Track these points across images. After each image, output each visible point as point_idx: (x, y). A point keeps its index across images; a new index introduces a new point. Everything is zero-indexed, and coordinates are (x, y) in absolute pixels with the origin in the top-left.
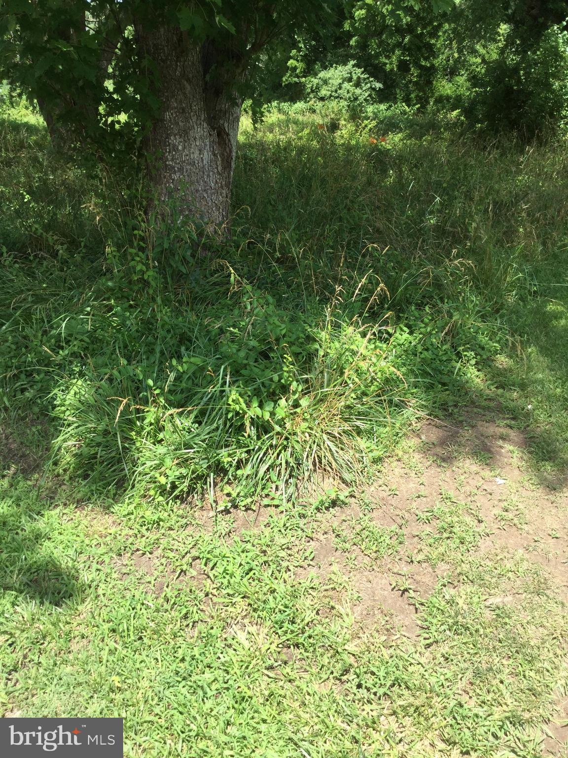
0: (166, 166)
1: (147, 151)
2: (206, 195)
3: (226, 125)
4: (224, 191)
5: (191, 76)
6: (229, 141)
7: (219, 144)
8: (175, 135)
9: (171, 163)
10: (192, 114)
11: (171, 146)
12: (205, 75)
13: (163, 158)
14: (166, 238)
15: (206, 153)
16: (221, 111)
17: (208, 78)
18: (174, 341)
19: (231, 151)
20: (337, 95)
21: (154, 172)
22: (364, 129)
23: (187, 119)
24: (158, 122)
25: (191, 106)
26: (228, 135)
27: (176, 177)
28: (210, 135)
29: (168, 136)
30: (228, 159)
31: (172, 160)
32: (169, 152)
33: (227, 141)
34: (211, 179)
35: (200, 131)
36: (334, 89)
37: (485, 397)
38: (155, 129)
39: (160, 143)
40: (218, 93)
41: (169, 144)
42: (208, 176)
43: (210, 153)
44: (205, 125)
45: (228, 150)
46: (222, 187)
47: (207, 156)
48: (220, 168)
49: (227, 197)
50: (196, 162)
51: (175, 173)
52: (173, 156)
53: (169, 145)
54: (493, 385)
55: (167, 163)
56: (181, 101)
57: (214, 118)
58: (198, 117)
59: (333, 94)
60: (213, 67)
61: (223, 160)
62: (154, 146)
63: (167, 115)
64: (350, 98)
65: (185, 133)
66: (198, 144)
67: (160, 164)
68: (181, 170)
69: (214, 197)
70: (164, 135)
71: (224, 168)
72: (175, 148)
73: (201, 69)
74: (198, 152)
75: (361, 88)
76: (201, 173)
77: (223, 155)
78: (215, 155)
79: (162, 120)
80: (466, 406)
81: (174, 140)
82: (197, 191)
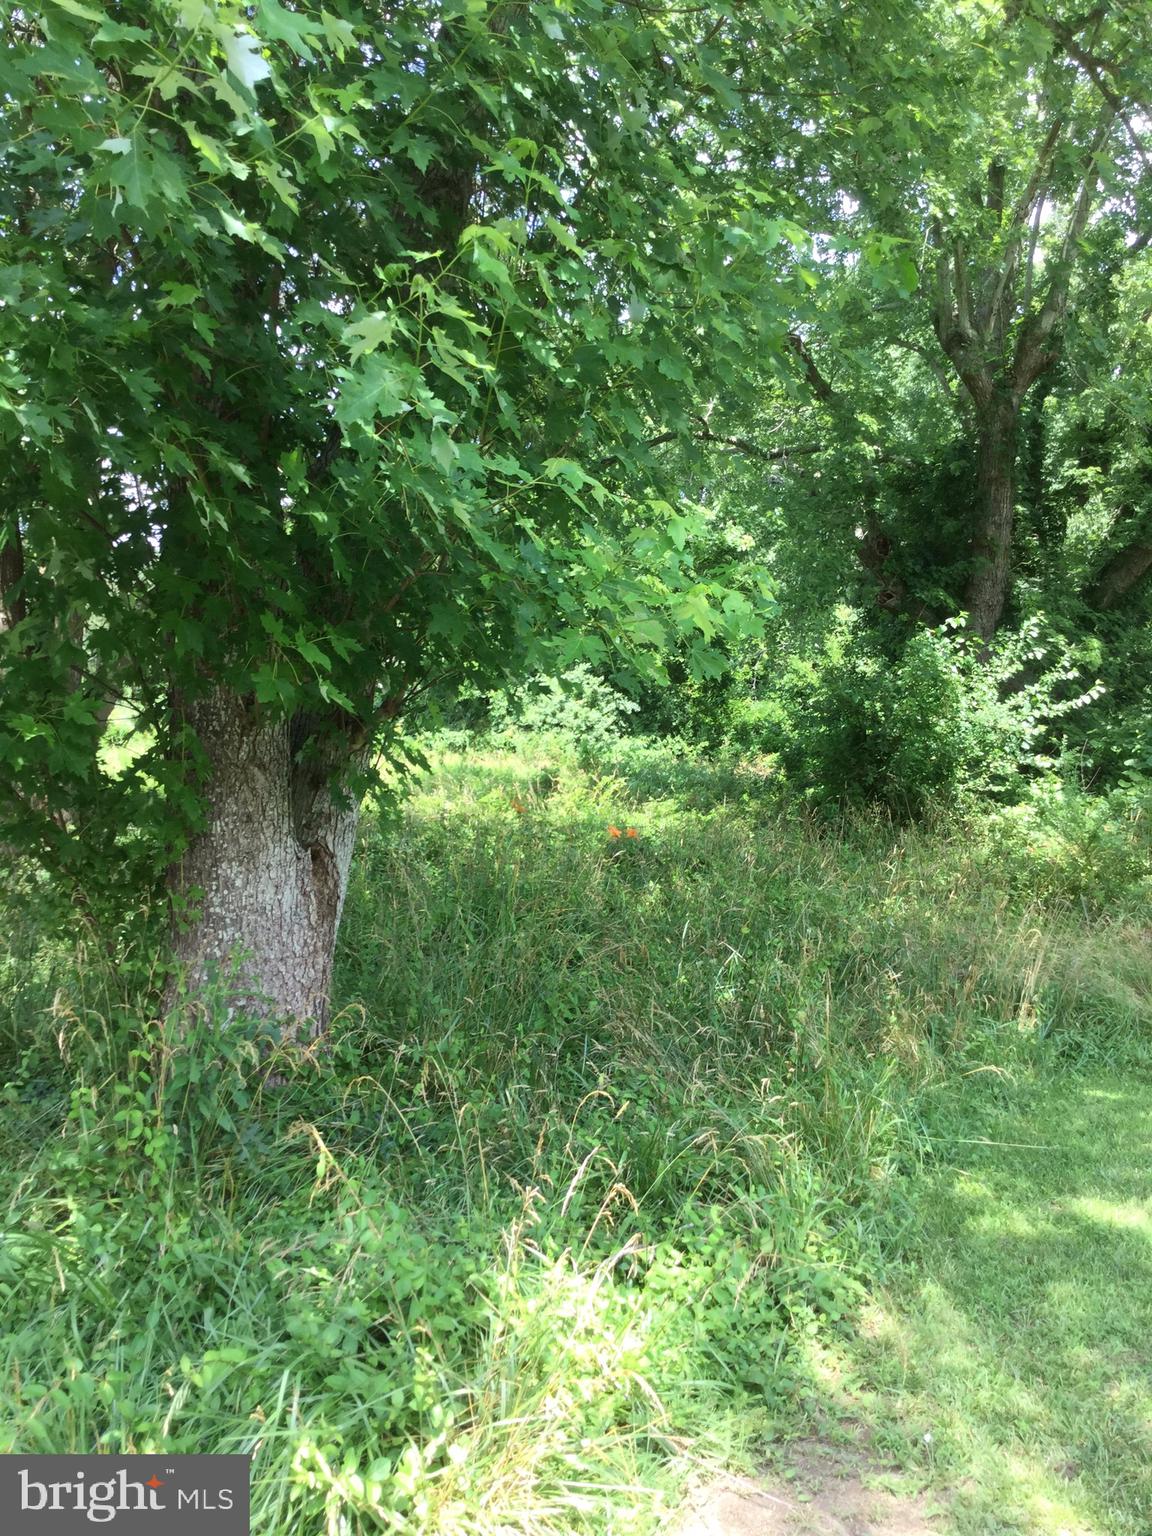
0: (209, 915)
1: (174, 889)
2: (283, 969)
3: (330, 838)
4: (320, 960)
5: (266, 759)
6: (335, 866)
7: (315, 874)
8: (230, 861)
9: (218, 910)
10: (265, 824)
11: (221, 879)
12: (293, 754)
13: (202, 902)
14: (194, 1061)
15: (287, 892)
16: (320, 814)
17: (299, 757)
18: (190, 1296)
19: (336, 885)
20: (555, 721)
21: (183, 929)
22: (603, 791)
23: (255, 833)
24: (198, 839)
25: (264, 811)
26: (332, 856)
27: (225, 935)
28: (298, 859)
29: (216, 863)
30: (330, 899)
31: (222, 904)
32: (217, 891)
33: (330, 868)
34: (295, 938)
35: (280, 854)
36: (549, 711)
37: (839, 1415)
38: (192, 850)
39: (200, 874)
40: (316, 783)
41: (218, 876)
42: (290, 932)
43: (296, 892)
44: (290, 841)
45: (331, 884)
46: (316, 951)
47: (289, 896)
48: (314, 918)
49: (324, 971)
50: (269, 908)
51: (225, 928)
52: (224, 897)
53: (217, 879)
54: (853, 1381)
55: (212, 910)
56: (245, 802)
57: (308, 826)
58: (277, 829)
59: (549, 720)
60: (310, 741)
61: (320, 903)
62: (188, 879)
63: (217, 827)
64: (579, 727)
65: (249, 857)
66: (273, 875)
67: (195, 913)
68: (237, 922)
69: (299, 972)
70: (209, 862)
71: (322, 917)
72: (229, 884)
73: (287, 747)
74: (273, 890)
75: (601, 710)
76: (277, 928)
77: (321, 893)
78: (305, 894)
79: (207, 835)
80: (801, 1439)
81: (228, 870)
82: (266, 961)
